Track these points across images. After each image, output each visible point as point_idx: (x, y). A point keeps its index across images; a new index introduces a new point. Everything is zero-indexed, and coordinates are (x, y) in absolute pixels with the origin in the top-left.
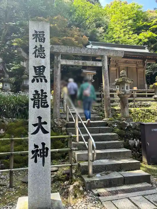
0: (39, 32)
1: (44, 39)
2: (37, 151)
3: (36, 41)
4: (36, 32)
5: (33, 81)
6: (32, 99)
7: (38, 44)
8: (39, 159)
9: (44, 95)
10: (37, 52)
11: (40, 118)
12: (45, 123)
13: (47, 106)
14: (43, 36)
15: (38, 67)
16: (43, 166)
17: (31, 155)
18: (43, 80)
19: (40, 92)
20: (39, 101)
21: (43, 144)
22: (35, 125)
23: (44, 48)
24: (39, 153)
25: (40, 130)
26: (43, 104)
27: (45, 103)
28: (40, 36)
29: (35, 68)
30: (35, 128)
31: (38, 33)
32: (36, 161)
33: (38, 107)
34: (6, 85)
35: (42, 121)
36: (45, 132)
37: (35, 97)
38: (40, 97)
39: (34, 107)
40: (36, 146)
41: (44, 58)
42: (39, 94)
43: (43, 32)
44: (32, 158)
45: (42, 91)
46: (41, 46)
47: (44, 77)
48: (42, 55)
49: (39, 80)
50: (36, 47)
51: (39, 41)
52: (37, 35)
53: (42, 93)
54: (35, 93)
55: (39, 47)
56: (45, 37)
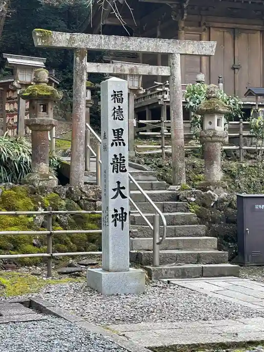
0: (118, 92)
1: (122, 99)
2: (116, 215)
3: (115, 102)
4: (115, 92)
5: (112, 144)
6: (112, 164)
7: (117, 105)
8: (119, 223)
9: (122, 159)
10: (116, 114)
11: (119, 183)
12: (123, 188)
13: (126, 171)
14: (121, 96)
15: (116, 130)
16: (122, 229)
17: (111, 219)
18: (122, 144)
19: (118, 156)
20: (118, 165)
21: (122, 209)
22: (114, 190)
23: (122, 109)
24: (118, 217)
25: (119, 195)
26: (121, 169)
27: (123, 168)
28: (118, 96)
29: (114, 130)
30: (115, 193)
32: (115, 225)
33: (117, 172)
35: (121, 186)
36: (124, 197)
37: (114, 162)
38: (119, 161)
39: (113, 172)
40: (116, 211)
41: (122, 119)
42: (118, 158)
43: (121, 92)
44: (113, 222)
45: (120, 154)
46: (119, 107)
47: (122, 140)
48: (120, 117)
49: (118, 143)
50: (115, 108)
51: (118, 102)
52: (115, 95)
53: (121, 157)
54: (114, 157)
55: (117, 108)
56: (123, 97)
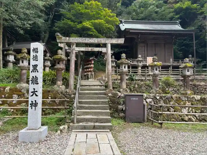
1: (38, 51)
2: (33, 104)
3: (34, 53)
4: (34, 48)
5: (32, 72)
6: (31, 80)
7: (35, 54)
8: (33, 108)
10: (34, 58)
12: (37, 91)
13: (38, 84)
15: (34, 65)
16: (35, 111)
17: (29, 105)
18: (37, 71)
19: (35, 77)
20: (34, 81)
21: (36, 101)
22: (32, 92)
24: (33, 105)
25: (34, 95)
27: (37, 82)
29: (33, 65)
30: (32, 94)
31: (35, 49)
32: (32, 108)
33: (34, 84)
34: (47, 62)
35: (35, 90)
36: (37, 96)
39: (32, 84)
40: (32, 102)
41: (37, 61)
43: (37, 48)
44: (31, 106)
45: (36, 76)
46: (36, 55)
47: (37, 70)
49: (35, 71)
50: (34, 55)
52: (34, 50)
53: (36, 78)
54: (32, 77)
55: (35, 55)
56: (38, 50)
